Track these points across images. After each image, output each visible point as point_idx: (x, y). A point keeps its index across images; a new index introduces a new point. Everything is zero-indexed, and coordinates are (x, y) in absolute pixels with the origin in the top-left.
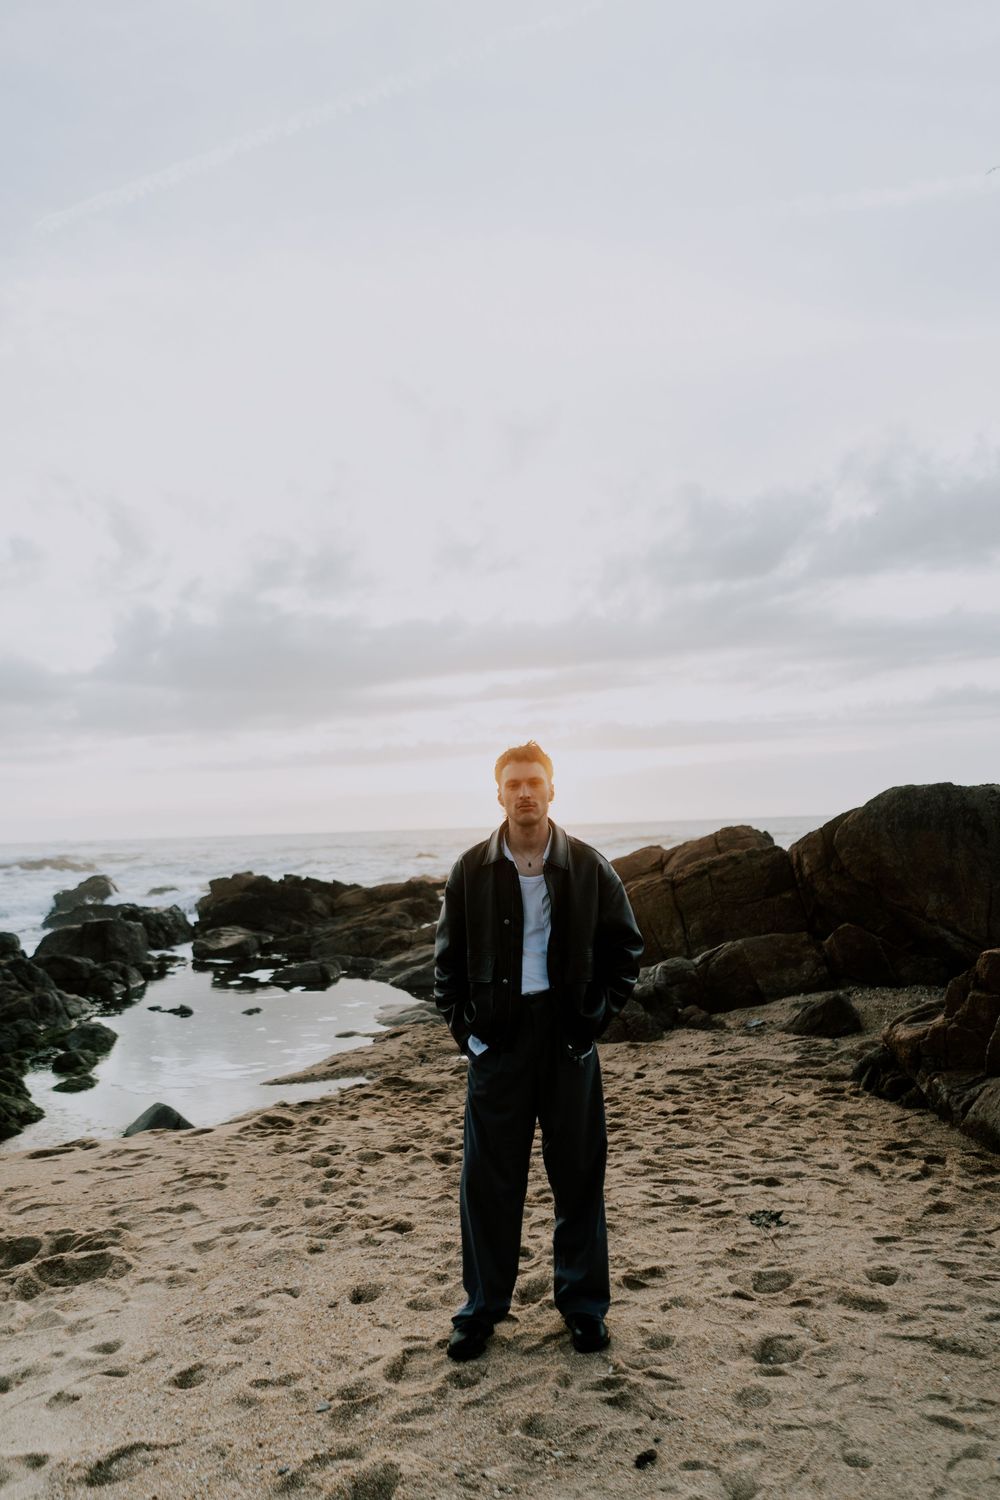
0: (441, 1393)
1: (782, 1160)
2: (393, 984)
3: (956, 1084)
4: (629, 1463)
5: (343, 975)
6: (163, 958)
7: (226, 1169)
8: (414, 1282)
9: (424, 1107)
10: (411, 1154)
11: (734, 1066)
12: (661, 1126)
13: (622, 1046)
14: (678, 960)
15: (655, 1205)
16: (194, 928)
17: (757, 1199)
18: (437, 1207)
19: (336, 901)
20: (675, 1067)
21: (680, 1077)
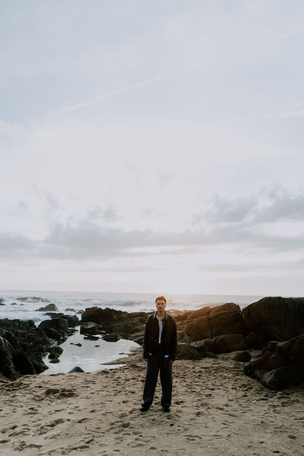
0: (138, 415)
1: (217, 386)
2: (134, 341)
3: (261, 373)
4: (169, 425)
5: (121, 338)
6: (72, 330)
7: (95, 380)
8: (135, 401)
9: (140, 372)
10: (136, 380)
11: (217, 367)
12: (193, 378)
13: (191, 361)
14: (208, 339)
15: (186, 392)
16: (80, 322)
17: (208, 392)
18: (140, 389)
19: (120, 316)
20: (203, 367)
21: (203, 369)
